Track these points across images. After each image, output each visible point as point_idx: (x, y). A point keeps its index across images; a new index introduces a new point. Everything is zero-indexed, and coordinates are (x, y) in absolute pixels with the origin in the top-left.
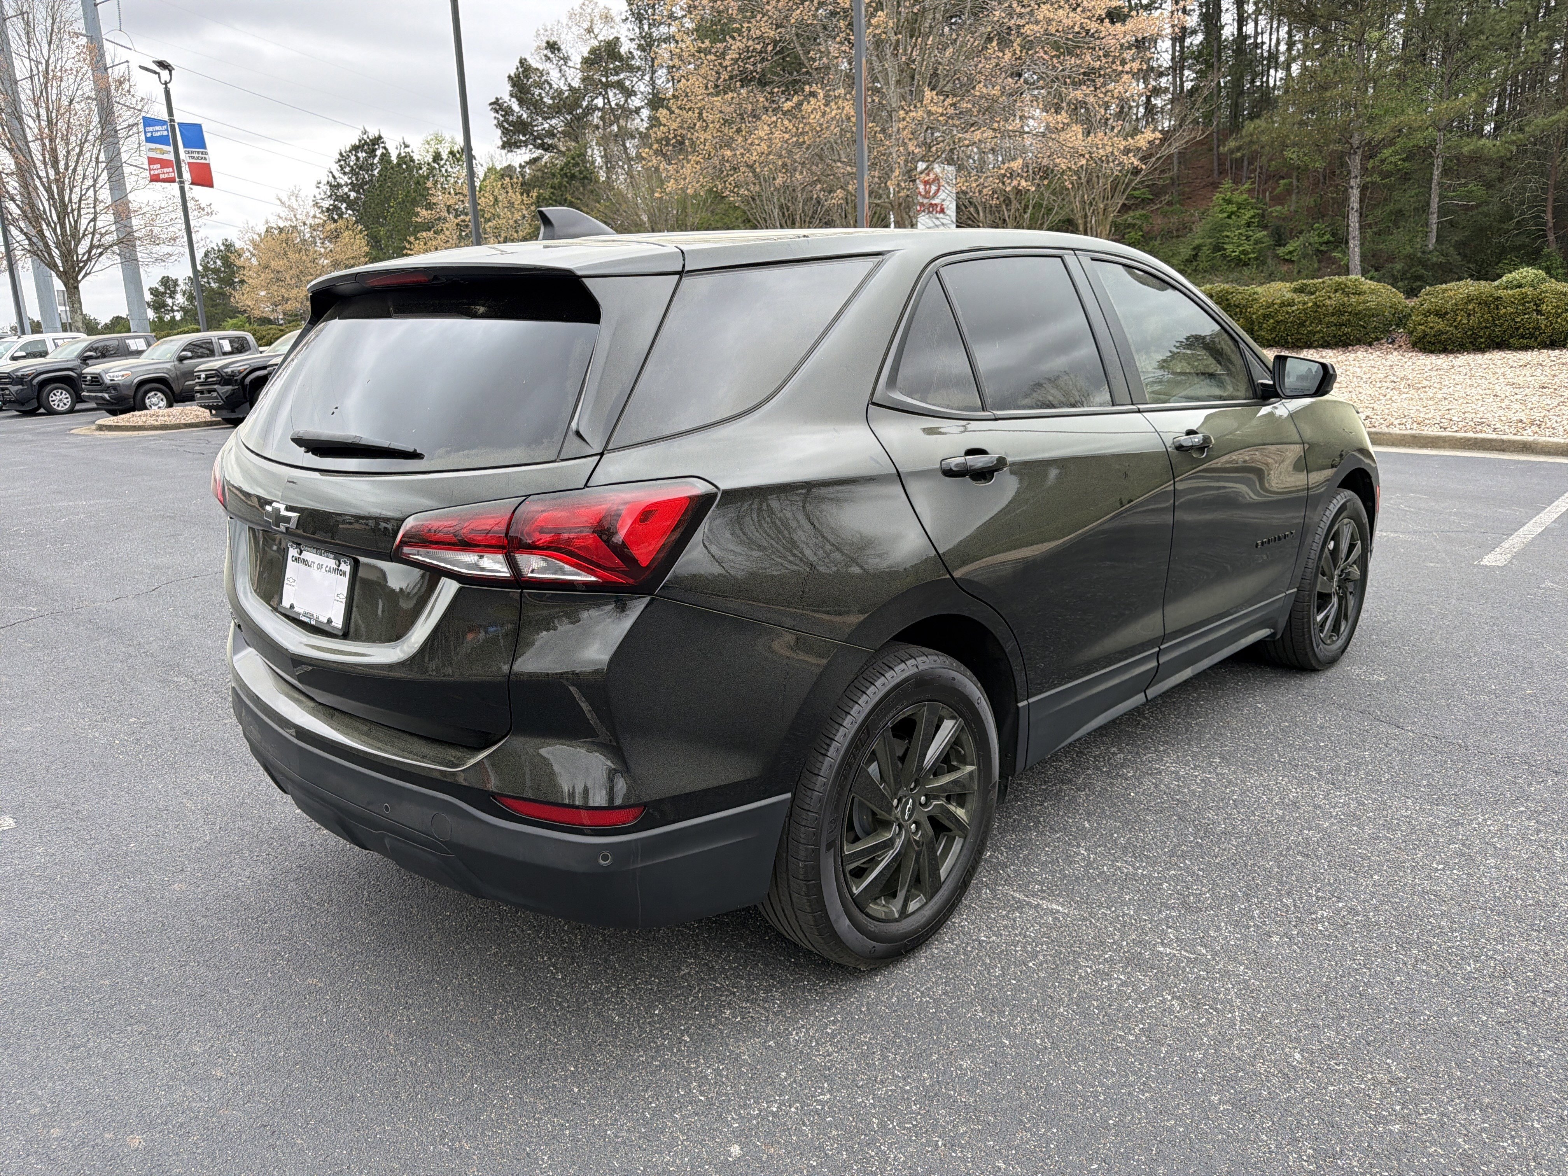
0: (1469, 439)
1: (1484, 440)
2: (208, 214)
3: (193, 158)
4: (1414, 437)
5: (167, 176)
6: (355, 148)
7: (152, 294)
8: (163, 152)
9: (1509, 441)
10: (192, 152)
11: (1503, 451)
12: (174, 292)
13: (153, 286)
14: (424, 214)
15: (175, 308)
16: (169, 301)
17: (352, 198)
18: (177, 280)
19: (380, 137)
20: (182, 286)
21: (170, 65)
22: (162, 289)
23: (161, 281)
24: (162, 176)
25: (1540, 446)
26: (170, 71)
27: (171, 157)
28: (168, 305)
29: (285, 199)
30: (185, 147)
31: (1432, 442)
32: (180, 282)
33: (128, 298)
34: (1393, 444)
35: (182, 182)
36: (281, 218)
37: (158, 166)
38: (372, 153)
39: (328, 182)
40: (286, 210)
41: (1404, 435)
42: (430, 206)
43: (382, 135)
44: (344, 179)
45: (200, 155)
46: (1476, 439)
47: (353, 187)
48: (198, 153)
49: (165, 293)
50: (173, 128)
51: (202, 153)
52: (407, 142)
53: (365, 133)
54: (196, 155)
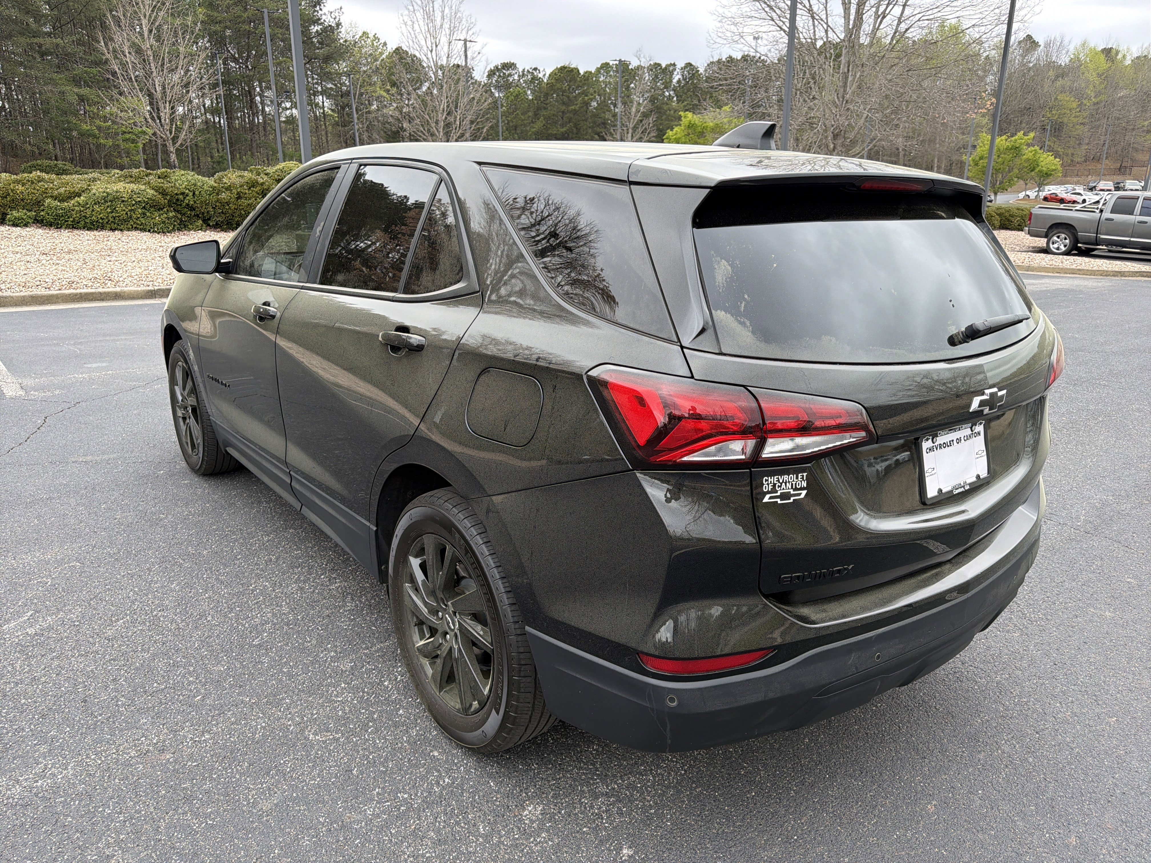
0: (76, 295)
1: (86, 294)
4: (32, 297)
9: (105, 293)
11: (103, 300)
25: (126, 294)
31: (48, 300)
34: (16, 305)
41: (24, 297)
46: (81, 293)
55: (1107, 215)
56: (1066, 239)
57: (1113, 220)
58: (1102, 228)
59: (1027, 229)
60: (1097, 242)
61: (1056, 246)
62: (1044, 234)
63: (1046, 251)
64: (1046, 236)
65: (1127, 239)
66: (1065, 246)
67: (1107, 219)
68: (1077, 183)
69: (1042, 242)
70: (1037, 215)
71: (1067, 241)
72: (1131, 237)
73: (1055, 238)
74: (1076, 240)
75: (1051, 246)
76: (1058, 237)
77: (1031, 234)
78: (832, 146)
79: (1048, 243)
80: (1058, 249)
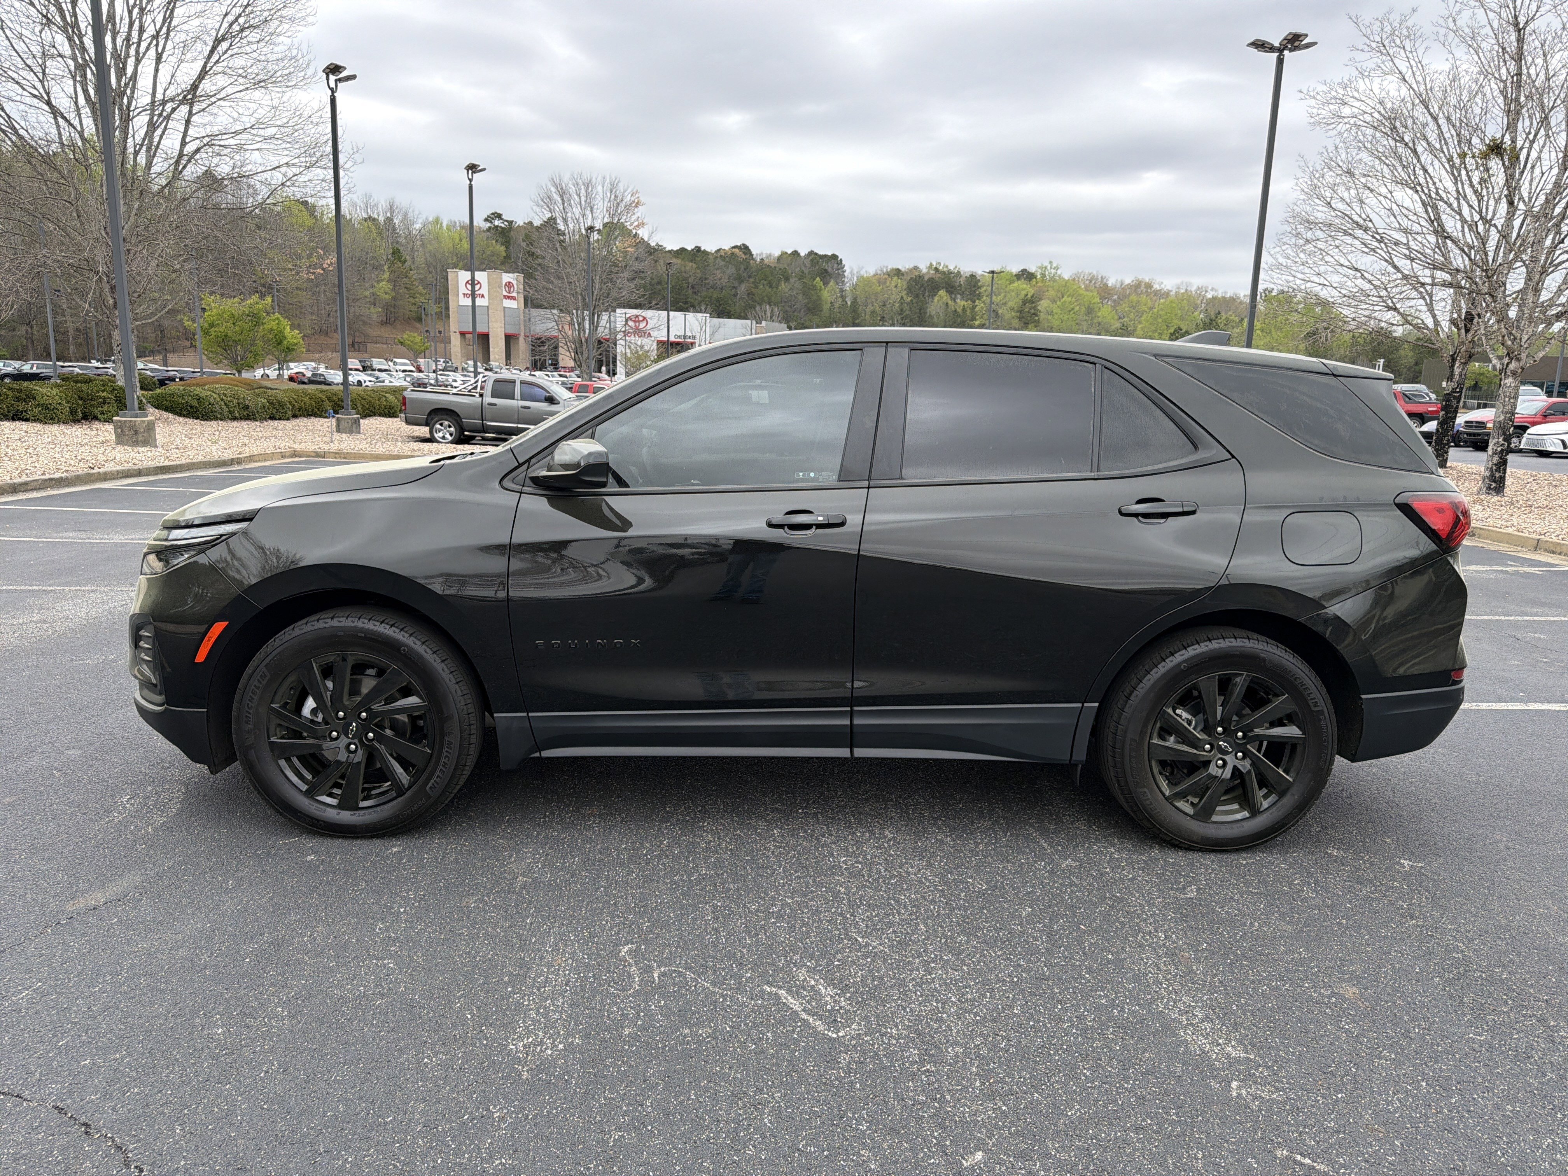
55: (488, 399)
56: (450, 427)
57: (495, 405)
58: (487, 414)
59: (403, 415)
60: (484, 429)
61: (441, 434)
62: (424, 422)
63: (431, 440)
64: (427, 425)
65: (515, 425)
66: (451, 435)
67: (490, 404)
68: (318, 361)
69: (424, 431)
70: (412, 400)
71: (452, 429)
72: (518, 423)
73: (438, 426)
74: (461, 428)
75: (436, 436)
76: (441, 425)
77: (408, 422)
78: (111, 301)
79: (431, 432)
80: (443, 438)
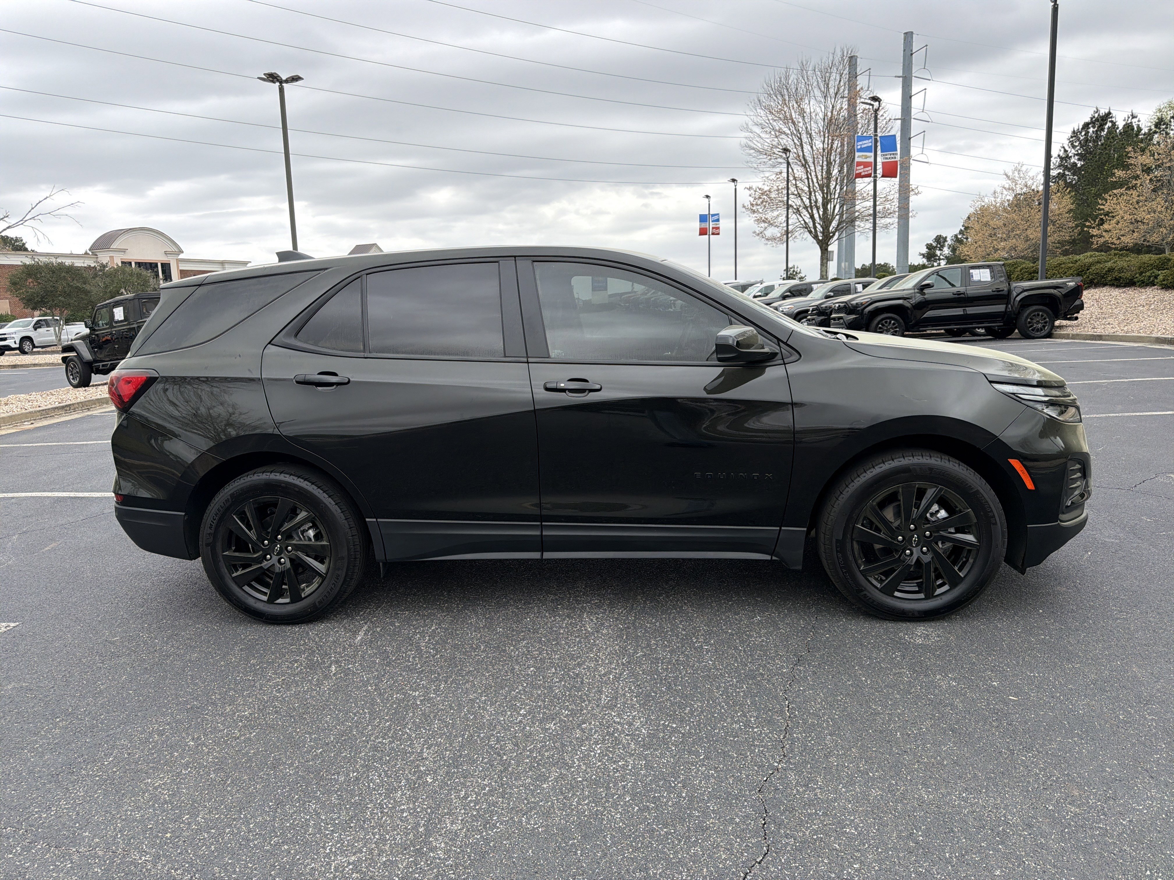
2: (916, 194)
3: (887, 158)
5: (866, 173)
6: (1086, 126)
7: (927, 248)
8: (866, 157)
10: (886, 155)
12: (943, 246)
13: (929, 242)
14: (1119, 173)
15: (942, 257)
16: (938, 253)
17: (1079, 165)
18: (946, 237)
19: (1109, 113)
20: (949, 242)
21: (879, 98)
22: (934, 244)
23: (935, 239)
24: (863, 174)
26: (879, 102)
27: (872, 160)
28: (937, 255)
29: (1010, 174)
30: (882, 152)
32: (948, 239)
33: (898, 252)
35: (875, 177)
36: (1005, 188)
37: (862, 167)
38: (1101, 128)
39: (1059, 156)
40: (1009, 182)
42: (1126, 167)
43: (1111, 111)
44: (1072, 152)
45: (892, 156)
47: (1081, 157)
48: (891, 154)
49: (937, 247)
50: (876, 141)
51: (893, 154)
52: (1135, 114)
53: (1097, 111)
54: (888, 156)
